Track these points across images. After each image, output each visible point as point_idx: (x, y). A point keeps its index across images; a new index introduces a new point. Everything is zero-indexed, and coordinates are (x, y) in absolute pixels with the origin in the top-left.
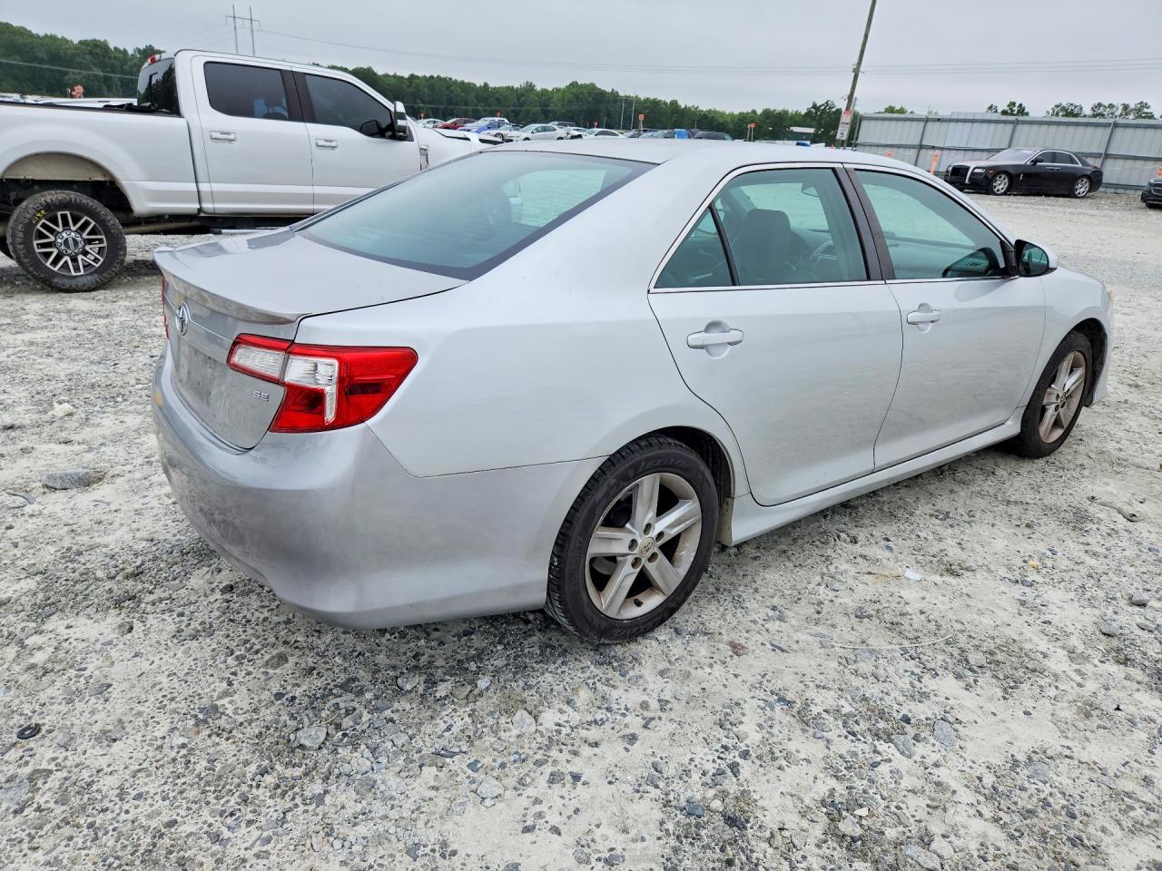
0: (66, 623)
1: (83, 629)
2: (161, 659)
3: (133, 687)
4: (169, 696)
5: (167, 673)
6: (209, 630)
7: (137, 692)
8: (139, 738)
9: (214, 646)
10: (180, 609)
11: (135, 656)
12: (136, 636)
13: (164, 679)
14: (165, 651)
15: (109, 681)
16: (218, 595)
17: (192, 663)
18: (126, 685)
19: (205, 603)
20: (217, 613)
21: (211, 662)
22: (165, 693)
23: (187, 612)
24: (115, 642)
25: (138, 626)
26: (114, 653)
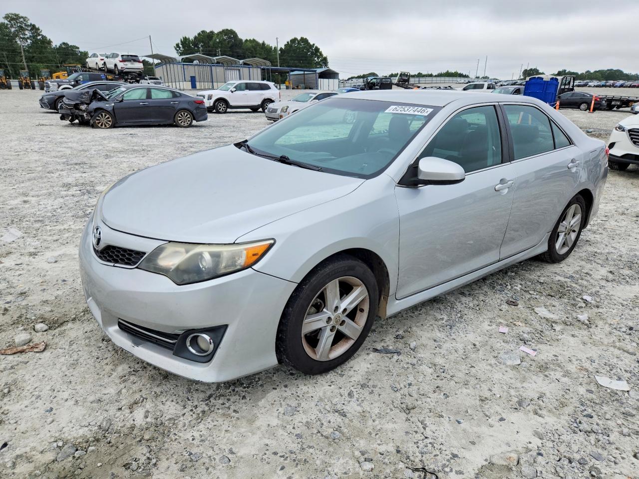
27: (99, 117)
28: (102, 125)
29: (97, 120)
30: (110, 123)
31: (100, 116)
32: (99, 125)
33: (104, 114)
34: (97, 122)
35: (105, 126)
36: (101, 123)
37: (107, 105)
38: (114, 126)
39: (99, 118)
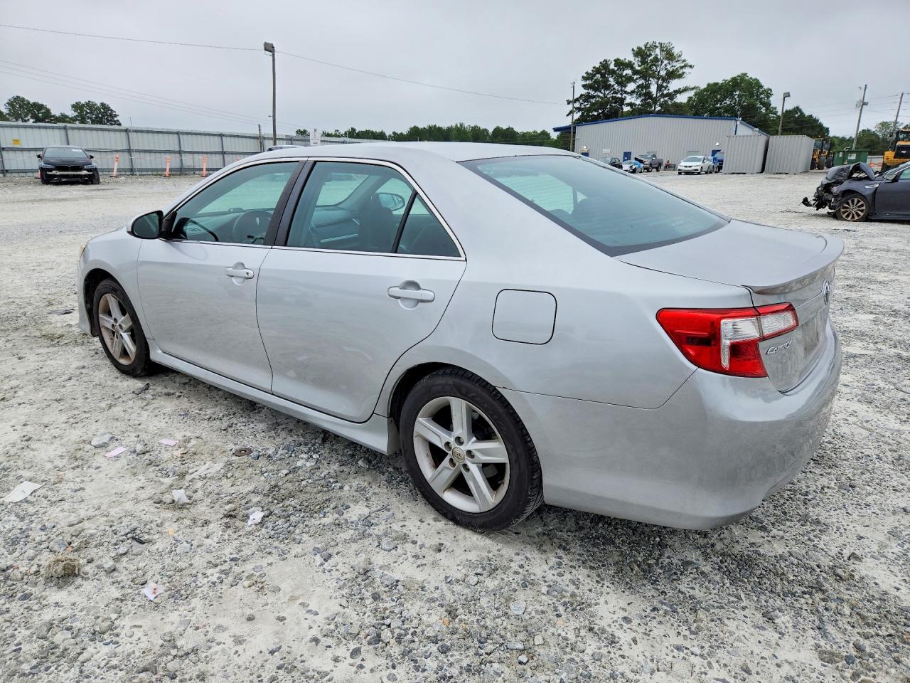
0: (898, 594)
1: (886, 580)
2: (848, 525)
3: (875, 524)
4: (859, 507)
5: (851, 517)
6: (805, 519)
7: (874, 520)
8: (888, 502)
9: (811, 509)
10: (808, 542)
11: (862, 538)
12: (852, 549)
13: (855, 516)
14: (842, 528)
15: (888, 535)
16: (775, 532)
17: (832, 511)
18: (879, 527)
19: (788, 534)
20: (788, 523)
21: (821, 504)
22: (860, 510)
23: (806, 538)
24: (869, 555)
25: (846, 553)
26: (875, 548)
27: (848, 203)
28: (848, 216)
29: (844, 208)
30: (862, 214)
31: (850, 201)
32: (844, 216)
33: (856, 200)
34: (842, 210)
35: (853, 217)
36: (846, 214)
37: (867, 187)
38: (867, 219)
39: (847, 206)
